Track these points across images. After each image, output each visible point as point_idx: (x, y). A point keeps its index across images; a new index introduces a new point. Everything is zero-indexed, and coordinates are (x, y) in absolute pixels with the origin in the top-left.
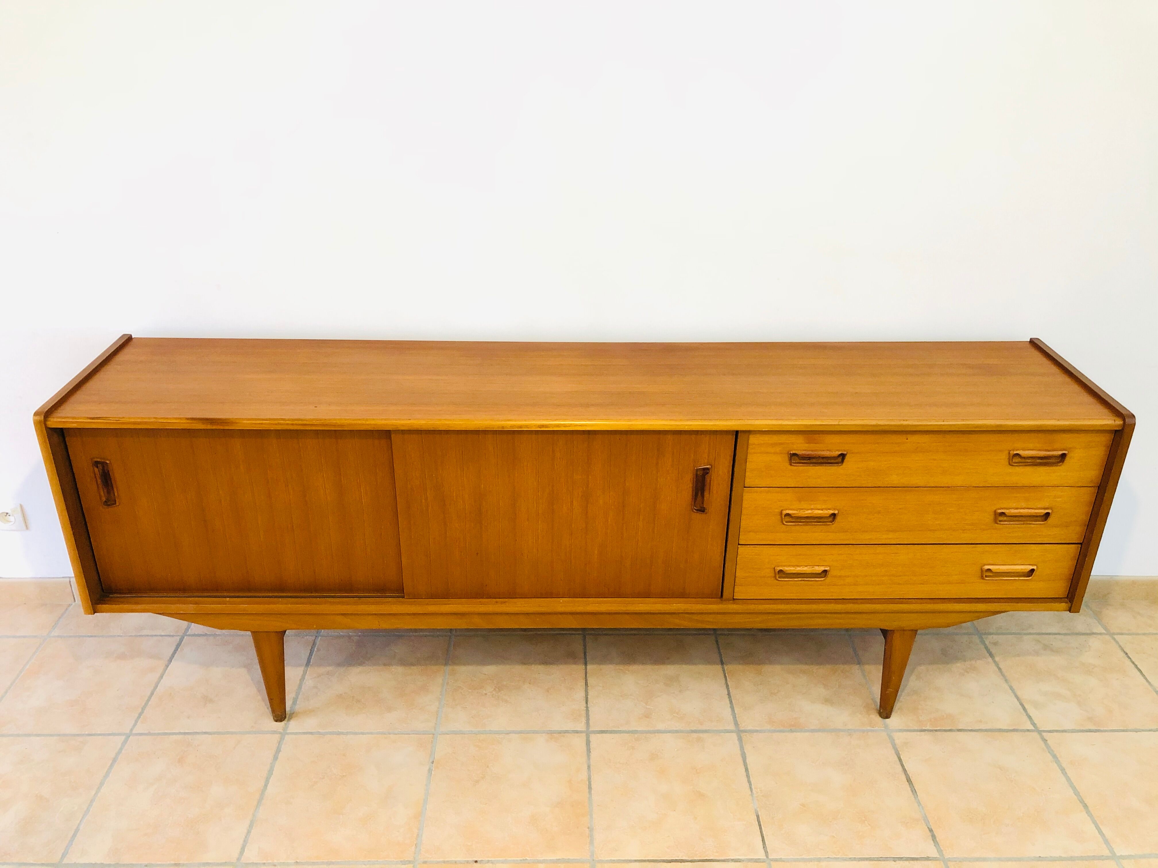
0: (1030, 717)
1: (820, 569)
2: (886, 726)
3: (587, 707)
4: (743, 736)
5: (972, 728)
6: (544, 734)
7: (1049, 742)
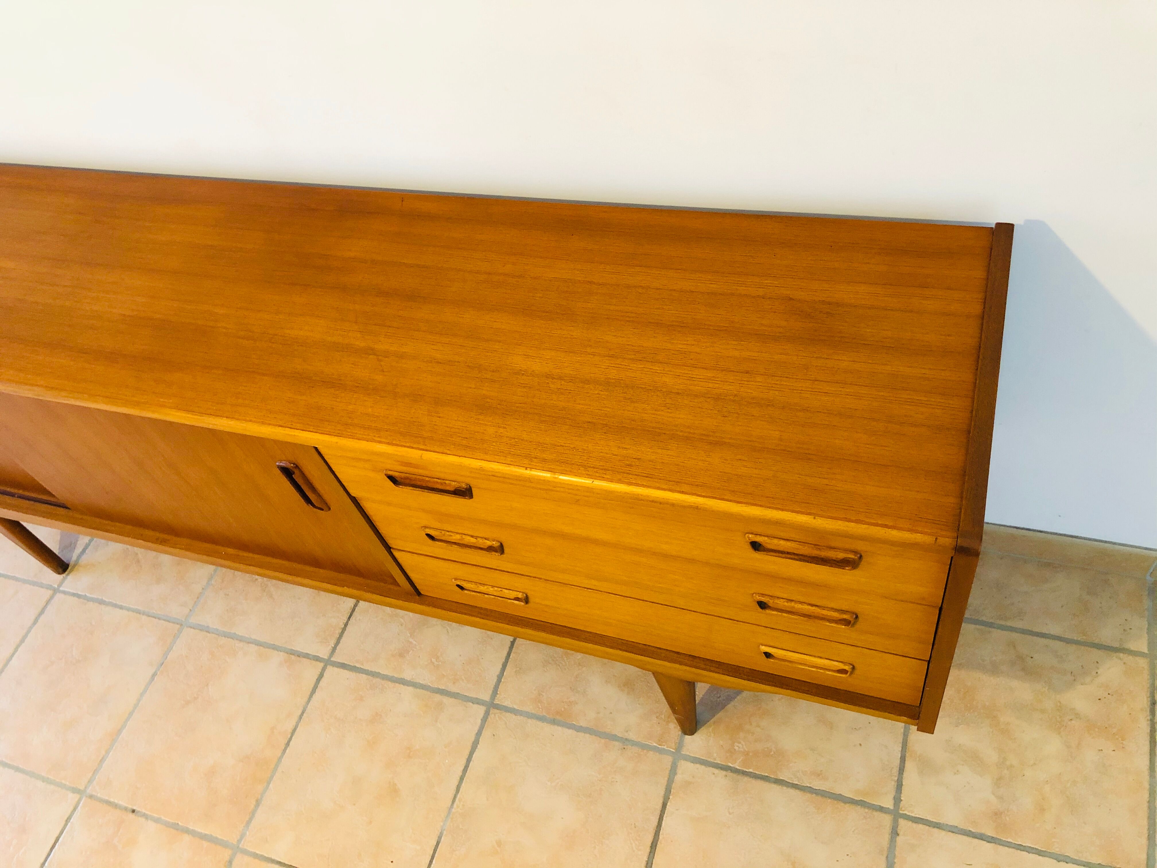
0: (899, 786)
2: (680, 746)
3: (346, 625)
4: (492, 713)
5: (799, 782)
6: (282, 653)
7: (899, 839)
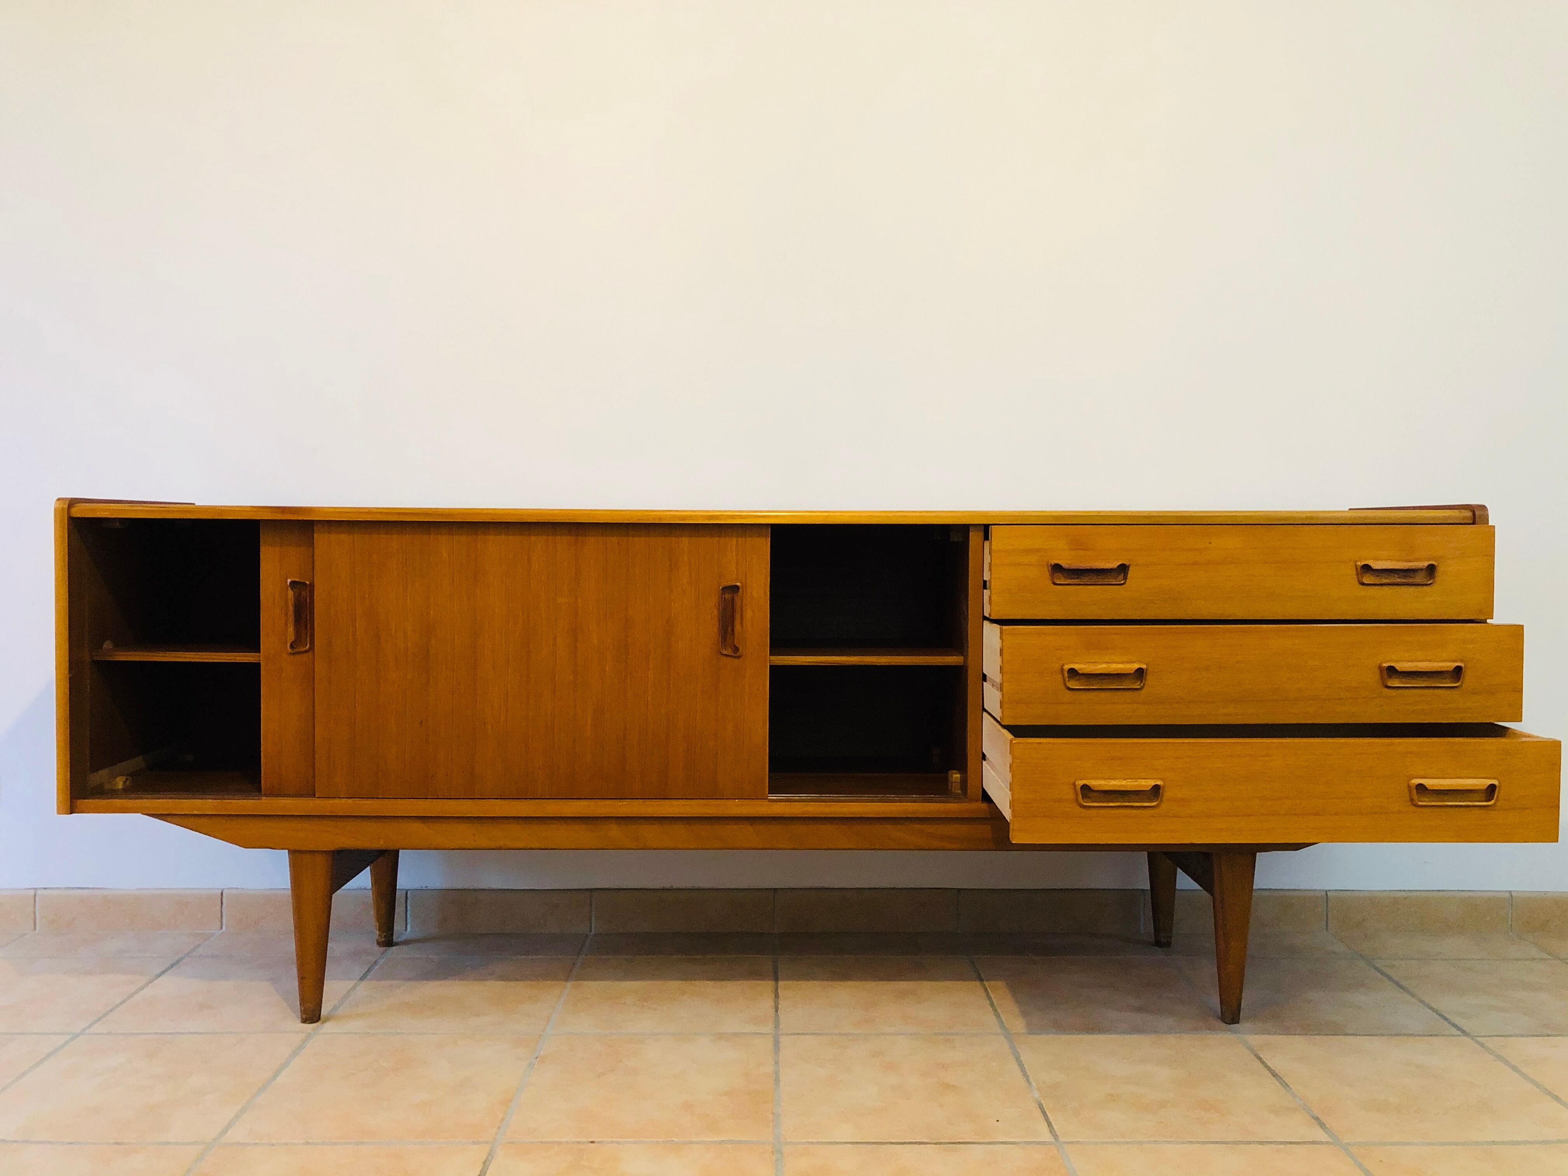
0: (1454, 1025)
1: (1147, 784)
3: (777, 1014)
4: (1015, 1037)
5: (1367, 1033)
7: (1487, 1045)
